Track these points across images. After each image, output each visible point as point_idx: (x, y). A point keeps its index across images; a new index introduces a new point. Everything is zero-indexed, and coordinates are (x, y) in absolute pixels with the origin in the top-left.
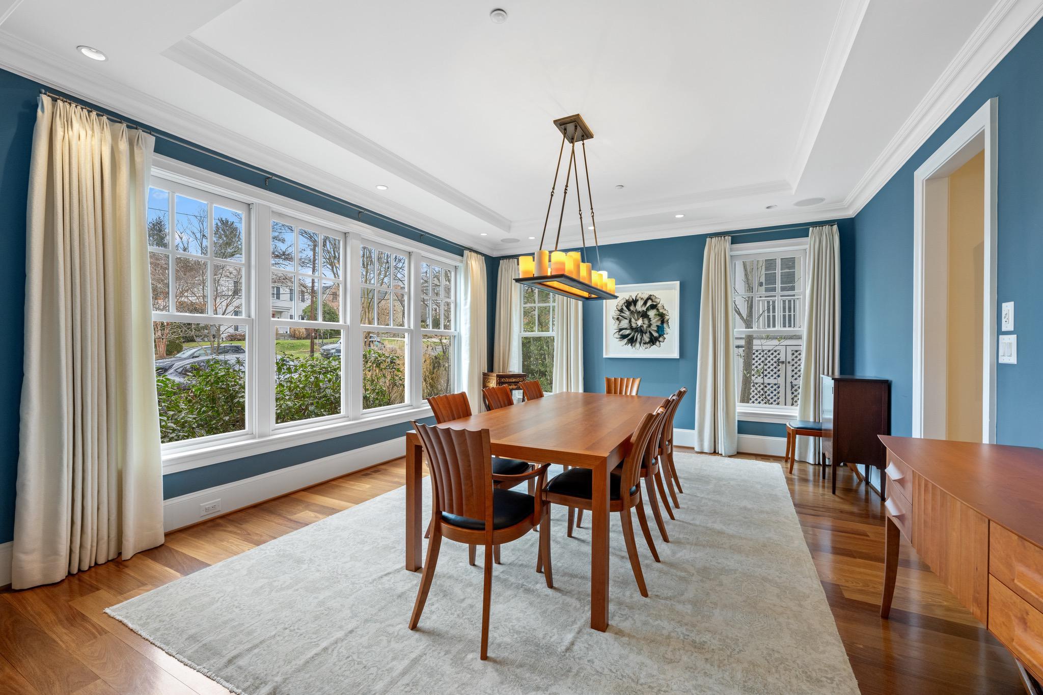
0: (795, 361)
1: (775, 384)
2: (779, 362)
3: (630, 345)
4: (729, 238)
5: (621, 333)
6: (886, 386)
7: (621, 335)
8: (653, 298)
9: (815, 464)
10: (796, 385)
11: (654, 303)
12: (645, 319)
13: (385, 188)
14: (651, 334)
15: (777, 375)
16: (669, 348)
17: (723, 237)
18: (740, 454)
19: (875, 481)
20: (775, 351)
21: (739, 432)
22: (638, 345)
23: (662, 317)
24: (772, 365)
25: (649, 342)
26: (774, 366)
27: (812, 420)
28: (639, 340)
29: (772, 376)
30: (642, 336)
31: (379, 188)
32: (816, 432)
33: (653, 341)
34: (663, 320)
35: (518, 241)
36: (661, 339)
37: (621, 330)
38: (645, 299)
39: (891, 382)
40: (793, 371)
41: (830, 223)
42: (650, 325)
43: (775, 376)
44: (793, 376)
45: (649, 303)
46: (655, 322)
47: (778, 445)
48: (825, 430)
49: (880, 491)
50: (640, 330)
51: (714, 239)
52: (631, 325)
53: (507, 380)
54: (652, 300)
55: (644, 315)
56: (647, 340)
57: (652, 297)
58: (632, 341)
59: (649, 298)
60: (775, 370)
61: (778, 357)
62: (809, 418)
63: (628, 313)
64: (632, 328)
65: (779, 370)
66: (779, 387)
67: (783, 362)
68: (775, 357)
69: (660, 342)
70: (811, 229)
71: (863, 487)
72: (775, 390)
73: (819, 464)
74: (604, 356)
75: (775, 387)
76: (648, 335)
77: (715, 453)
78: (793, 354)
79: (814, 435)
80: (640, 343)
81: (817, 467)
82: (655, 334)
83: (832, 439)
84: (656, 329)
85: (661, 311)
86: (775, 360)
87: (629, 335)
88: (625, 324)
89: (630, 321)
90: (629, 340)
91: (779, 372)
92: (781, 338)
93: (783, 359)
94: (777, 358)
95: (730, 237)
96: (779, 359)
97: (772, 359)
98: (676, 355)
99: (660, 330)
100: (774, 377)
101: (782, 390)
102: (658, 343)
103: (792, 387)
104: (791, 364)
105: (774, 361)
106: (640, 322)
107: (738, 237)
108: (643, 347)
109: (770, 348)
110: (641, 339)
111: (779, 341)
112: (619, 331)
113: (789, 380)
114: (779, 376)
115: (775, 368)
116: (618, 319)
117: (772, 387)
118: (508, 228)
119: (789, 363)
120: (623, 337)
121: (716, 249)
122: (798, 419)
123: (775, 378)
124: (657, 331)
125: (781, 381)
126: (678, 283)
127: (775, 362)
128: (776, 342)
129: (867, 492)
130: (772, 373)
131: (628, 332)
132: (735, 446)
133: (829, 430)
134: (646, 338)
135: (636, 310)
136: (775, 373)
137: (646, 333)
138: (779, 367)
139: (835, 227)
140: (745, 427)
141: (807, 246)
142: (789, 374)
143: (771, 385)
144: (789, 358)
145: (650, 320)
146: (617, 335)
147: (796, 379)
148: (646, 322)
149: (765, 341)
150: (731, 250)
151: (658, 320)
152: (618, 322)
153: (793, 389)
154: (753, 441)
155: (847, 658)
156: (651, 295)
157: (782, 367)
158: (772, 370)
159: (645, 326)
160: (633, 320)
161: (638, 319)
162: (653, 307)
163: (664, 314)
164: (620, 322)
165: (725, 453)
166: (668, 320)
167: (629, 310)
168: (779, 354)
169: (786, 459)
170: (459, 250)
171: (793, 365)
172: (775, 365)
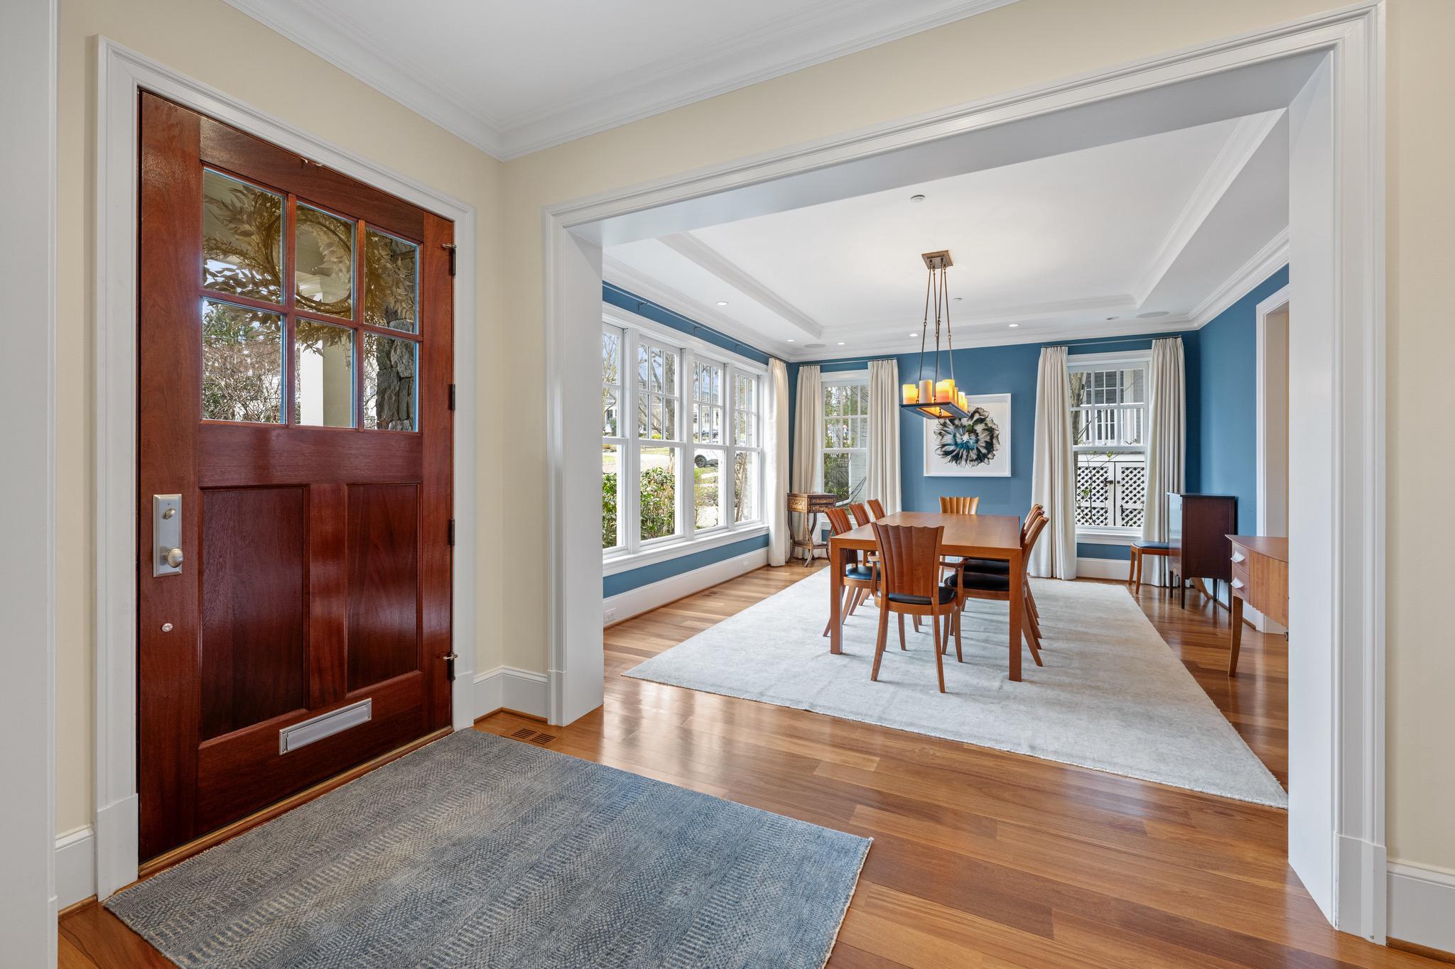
0: (1125, 481)
1: (1102, 509)
2: (1107, 482)
3: (954, 462)
4: (1065, 349)
5: (944, 449)
6: (1233, 502)
7: (944, 452)
8: (981, 411)
9: (1161, 586)
10: (1127, 509)
11: (983, 417)
12: (972, 434)
13: (726, 304)
14: (979, 450)
15: (1104, 497)
16: (999, 465)
17: (1059, 348)
18: (1079, 578)
19: (1223, 597)
20: (1102, 469)
21: (1078, 556)
22: (963, 462)
23: (990, 431)
24: (1098, 485)
25: (976, 460)
26: (1100, 487)
27: (1156, 540)
28: (964, 457)
29: (1098, 498)
30: (969, 453)
31: (720, 304)
32: (1162, 551)
33: (981, 458)
34: (992, 435)
35: (825, 345)
36: (990, 456)
37: (944, 446)
38: (972, 412)
39: (1238, 498)
40: (1123, 492)
41: (1174, 335)
42: (977, 441)
43: (1102, 498)
44: (1123, 499)
45: (977, 417)
46: (984, 437)
47: (1122, 567)
48: (1173, 549)
49: (1228, 606)
50: (966, 447)
51: (1049, 350)
52: (956, 440)
53: (818, 501)
54: (979, 413)
55: (972, 431)
56: (975, 457)
57: (979, 410)
58: (957, 458)
59: (976, 411)
60: (1102, 492)
61: (1105, 475)
62: (1154, 539)
63: (952, 427)
64: (956, 444)
65: (1106, 492)
66: (1106, 512)
67: (1111, 482)
68: (1102, 475)
69: (988, 459)
70: (1154, 341)
71: (1211, 604)
72: (1102, 515)
73: (1165, 586)
74: (925, 475)
75: (1102, 512)
76: (975, 451)
77: (1052, 577)
78: (1123, 472)
79: (1159, 554)
80: (966, 460)
81: (1162, 589)
82: (984, 451)
83: (1180, 558)
84: (984, 445)
85: (990, 425)
86: (1102, 479)
87: (953, 451)
88: (948, 439)
89: (955, 436)
90: (953, 457)
91: (1107, 494)
92: (1112, 453)
93: (1111, 478)
94: (1104, 477)
95: (1067, 348)
96: (1106, 479)
97: (1098, 479)
98: (1007, 473)
99: (990, 446)
100: (1100, 500)
101: (1110, 515)
102: (986, 460)
103: (1123, 512)
104: (1121, 484)
105: (1100, 480)
106: (966, 438)
107: (1076, 347)
108: (969, 465)
109: (1098, 465)
110: (967, 456)
111: (1109, 457)
112: (942, 447)
113: (1119, 502)
114: (1106, 499)
115: (1102, 489)
116: (940, 434)
117: (1098, 512)
118: (819, 334)
119: (1119, 482)
120: (946, 453)
121: (1053, 361)
122: (1142, 539)
123: (1102, 501)
124: (986, 448)
125: (1109, 504)
126: (1009, 395)
127: (1102, 482)
128: (1105, 458)
129: (1215, 608)
130: (1098, 495)
131: (952, 448)
132: (1075, 569)
133: (1178, 549)
134: (973, 455)
135: (961, 424)
136: (1102, 495)
137: (972, 449)
138: (1107, 488)
139: (1179, 340)
140: (1085, 550)
141: (1151, 359)
142: (1119, 496)
143: (1097, 510)
144: (1119, 478)
145: (977, 435)
146: (939, 452)
147: (1127, 502)
148: (973, 437)
149: (1092, 456)
150: (1068, 361)
151: (987, 435)
152: (940, 437)
153: (1124, 514)
154: (1093, 565)
155: (1205, 692)
156: (978, 408)
157: (1110, 487)
158: (1098, 492)
159: (971, 442)
160: (958, 435)
161: (964, 434)
162: (981, 421)
163: (994, 429)
164: (943, 437)
165: (1065, 577)
166: (998, 435)
167: (953, 424)
168: (1106, 472)
169: (1130, 582)
170: (764, 358)
171: (1123, 486)
172: (1102, 485)
